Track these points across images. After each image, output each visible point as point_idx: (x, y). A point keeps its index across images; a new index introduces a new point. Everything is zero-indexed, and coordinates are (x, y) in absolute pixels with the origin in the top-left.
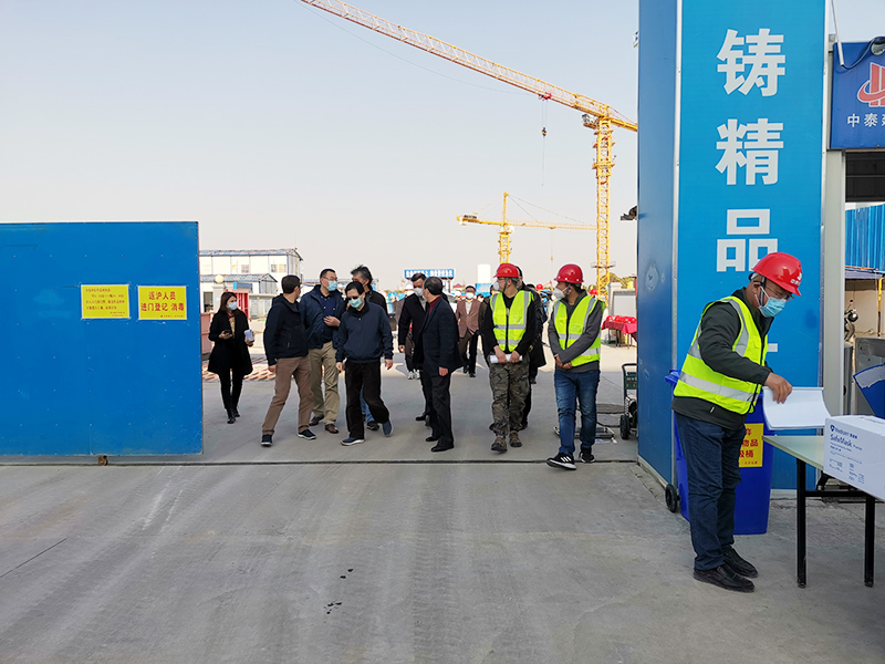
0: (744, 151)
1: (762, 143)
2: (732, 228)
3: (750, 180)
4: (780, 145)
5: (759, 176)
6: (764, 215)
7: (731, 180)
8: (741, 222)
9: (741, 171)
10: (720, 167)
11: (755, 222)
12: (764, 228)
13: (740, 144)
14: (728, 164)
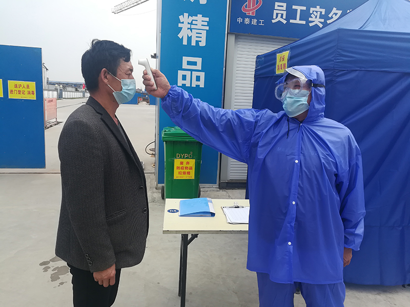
0: (191, 29)
1: (199, 27)
2: (185, 66)
3: (193, 44)
4: (207, 28)
5: (197, 42)
6: (199, 60)
7: (185, 42)
8: (189, 63)
9: (189, 39)
10: (180, 36)
11: (195, 64)
12: (199, 67)
13: (189, 26)
14: (183, 34)
